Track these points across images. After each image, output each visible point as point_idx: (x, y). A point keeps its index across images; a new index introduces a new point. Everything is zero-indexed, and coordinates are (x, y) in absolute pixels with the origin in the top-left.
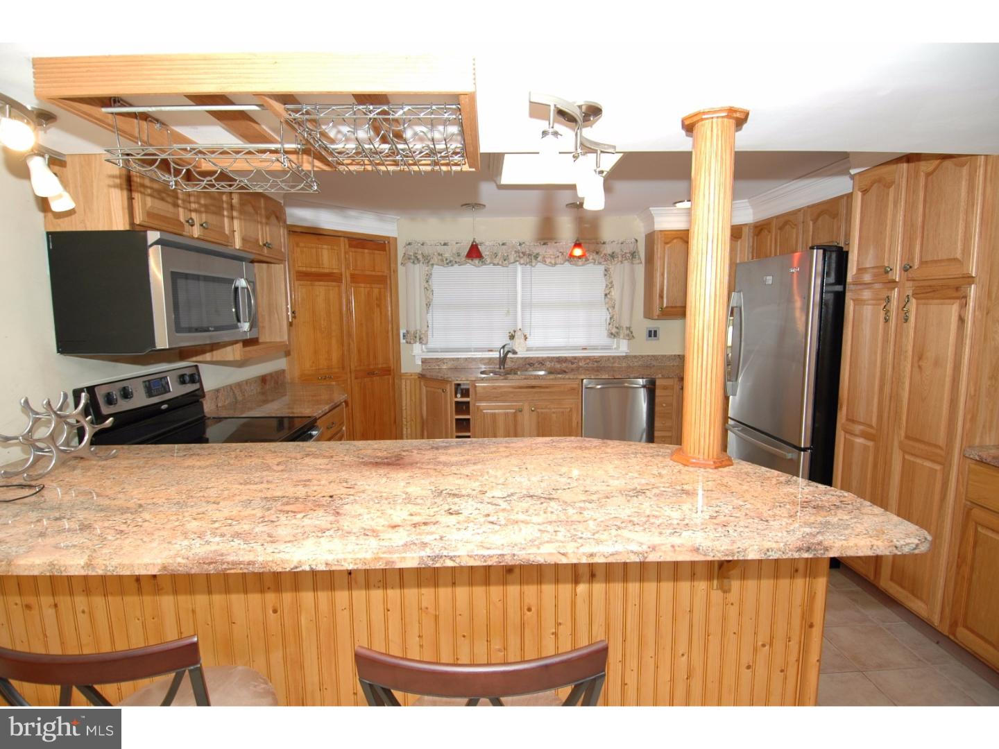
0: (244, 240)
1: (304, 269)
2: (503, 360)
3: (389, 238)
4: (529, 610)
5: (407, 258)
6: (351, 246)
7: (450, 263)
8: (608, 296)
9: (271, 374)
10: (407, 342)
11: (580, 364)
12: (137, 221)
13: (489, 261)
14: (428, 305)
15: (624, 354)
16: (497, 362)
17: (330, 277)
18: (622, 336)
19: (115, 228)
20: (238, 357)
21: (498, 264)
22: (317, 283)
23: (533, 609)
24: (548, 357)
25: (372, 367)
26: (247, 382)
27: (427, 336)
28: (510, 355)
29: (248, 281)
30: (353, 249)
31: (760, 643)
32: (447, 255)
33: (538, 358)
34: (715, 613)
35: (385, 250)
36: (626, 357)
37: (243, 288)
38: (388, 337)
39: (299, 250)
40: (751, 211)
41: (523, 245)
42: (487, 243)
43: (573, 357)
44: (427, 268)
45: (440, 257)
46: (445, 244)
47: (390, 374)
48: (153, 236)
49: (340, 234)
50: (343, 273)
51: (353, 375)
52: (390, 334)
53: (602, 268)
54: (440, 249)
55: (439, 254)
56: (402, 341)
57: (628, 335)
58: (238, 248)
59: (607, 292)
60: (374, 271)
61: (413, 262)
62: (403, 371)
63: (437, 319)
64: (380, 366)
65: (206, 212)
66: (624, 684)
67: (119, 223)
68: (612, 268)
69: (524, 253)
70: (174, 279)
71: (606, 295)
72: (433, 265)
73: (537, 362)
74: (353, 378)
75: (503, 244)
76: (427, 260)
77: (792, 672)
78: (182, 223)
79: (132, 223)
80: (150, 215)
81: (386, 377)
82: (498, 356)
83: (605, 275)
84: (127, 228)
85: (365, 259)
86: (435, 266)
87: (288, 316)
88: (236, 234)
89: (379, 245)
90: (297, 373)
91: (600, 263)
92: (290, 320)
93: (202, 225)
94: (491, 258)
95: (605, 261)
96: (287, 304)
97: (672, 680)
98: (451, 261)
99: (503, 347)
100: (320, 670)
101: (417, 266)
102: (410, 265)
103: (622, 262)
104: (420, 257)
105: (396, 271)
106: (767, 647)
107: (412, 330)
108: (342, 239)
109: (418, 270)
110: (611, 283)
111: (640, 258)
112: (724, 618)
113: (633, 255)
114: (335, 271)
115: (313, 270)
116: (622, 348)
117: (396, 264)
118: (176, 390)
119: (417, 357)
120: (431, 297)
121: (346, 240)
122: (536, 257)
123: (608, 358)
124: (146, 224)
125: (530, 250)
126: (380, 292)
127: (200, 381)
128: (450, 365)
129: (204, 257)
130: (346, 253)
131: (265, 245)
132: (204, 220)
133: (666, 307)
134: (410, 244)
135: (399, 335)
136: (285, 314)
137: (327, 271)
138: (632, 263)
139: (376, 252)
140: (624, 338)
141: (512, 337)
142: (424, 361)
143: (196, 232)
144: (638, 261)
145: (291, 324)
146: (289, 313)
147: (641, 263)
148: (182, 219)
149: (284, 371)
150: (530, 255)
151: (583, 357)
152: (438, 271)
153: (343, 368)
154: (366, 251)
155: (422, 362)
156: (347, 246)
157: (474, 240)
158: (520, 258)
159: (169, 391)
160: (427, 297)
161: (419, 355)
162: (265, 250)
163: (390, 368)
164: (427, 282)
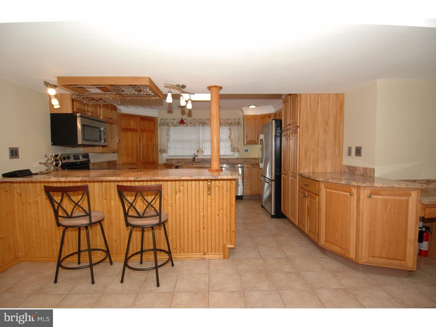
0: (103, 117)
1: (125, 127)
2: (194, 159)
3: (154, 117)
4: (165, 200)
5: (161, 124)
6: (141, 120)
7: (176, 126)
8: (230, 137)
9: (112, 161)
10: (161, 153)
12: (74, 111)
13: (189, 125)
14: (168, 140)
15: (237, 158)
16: (192, 160)
17: (133, 130)
18: (235, 151)
19: (68, 113)
20: (100, 151)
21: (192, 126)
22: (129, 132)
23: (166, 200)
25: (148, 161)
26: (103, 162)
27: (167, 151)
28: (196, 157)
29: (104, 129)
30: (142, 121)
31: (220, 209)
32: (175, 123)
34: (209, 201)
35: (153, 121)
36: (237, 159)
37: (103, 130)
38: (154, 151)
39: (123, 121)
40: (273, 109)
42: (188, 119)
44: (168, 128)
45: (172, 124)
46: (174, 119)
47: (154, 164)
48: (78, 115)
49: (137, 116)
50: (138, 129)
51: (141, 163)
52: (155, 150)
53: (228, 127)
54: (172, 121)
55: (172, 123)
56: (159, 152)
57: (237, 151)
58: (101, 119)
59: (230, 136)
60: (149, 128)
61: (163, 126)
62: (159, 163)
63: (171, 145)
64: (151, 161)
65: (93, 107)
66: (188, 219)
67: (70, 111)
68: (231, 127)
69: (201, 123)
70: (83, 126)
71: (229, 137)
72: (170, 126)
73: (206, 160)
74: (141, 164)
75: (194, 119)
76: (168, 124)
77: (228, 216)
78: (86, 112)
79: (73, 111)
80: (78, 109)
81: (153, 165)
82: (192, 158)
83: (229, 130)
84: (72, 112)
85: (146, 124)
86: (171, 127)
87: (117, 141)
88: (101, 115)
89: (151, 120)
90: (121, 162)
91: (227, 126)
92: (118, 142)
93: (91, 112)
94: (190, 124)
95: (229, 125)
96: (117, 137)
97: (199, 218)
98: (176, 125)
99: (194, 155)
100: (116, 214)
101: (164, 127)
102: (162, 126)
103: (235, 126)
104: (165, 124)
105: (157, 129)
106: (222, 210)
107: (162, 149)
108: (138, 117)
109: (165, 128)
110: (231, 133)
111: (241, 125)
112: (211, 203)
113: (238, 123)
114: (135, 128)
115: (128, 127)
116: (236, 155)
117: (157, 126)
118: (81, 159)
119: (164, 158)
120: (169, 137)
121: (139, 118)
122: (205, 124)
123: (231, 159)
124: (77, 112)
125: (203, 122)
126: (151, 136)
127: (89, 158)
128: (176, 161)
129: (91, 121)
130: (139, 122)
131: (110, 118)
132: (92, 111)
133: (249, 141)
134: (162, 119)
135: (158, 150)
136: (116, 141)
137: (132, 128)
138: (238, 126)
139: (150, 122)
140: (236, 152)
141: (198, 152)
142: (167, 160)
143: (90, 114)
144: (240, 125)
145: (118, 143)
146: (118, 140)
147: (241, 126)
148: (86, 110)
149: (116, 161)
150: (203, 123)
152: (172, 128)
153: (137, 161)
154: (146, 121)
155: (166, 160)
156: (140, 120)
157: (182, 118)
158: (199, 124)
159: (80, 159)
160: (168, 137)
161: (165, 158)
162: (110, 120)
163: (154, 162)
164: (168, 132)
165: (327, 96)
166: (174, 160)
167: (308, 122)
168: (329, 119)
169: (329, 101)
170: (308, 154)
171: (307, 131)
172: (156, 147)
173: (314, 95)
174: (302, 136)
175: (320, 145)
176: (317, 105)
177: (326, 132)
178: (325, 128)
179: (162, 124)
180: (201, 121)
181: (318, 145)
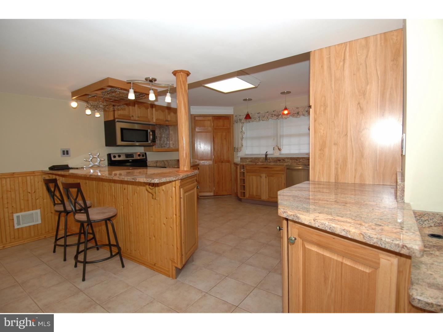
2: (266, 158)
3: (230, 115)
6: (215, 119)
11: (301, 161)
12: (115, 117)
14: (243, 138)
21: (264, 120)
24: (286, 157)
25: (222, 160)
27: (242, 149)
31: (166, 217)
33: (282, 158)
35: (229, 119)
37: (149, 132)
38: (229, 150)
41: (275, 112)
42: (261, 113)
43: (297, 157)
47: (229, 162)
49: (212, 115)
50: (212, 128)
58: (154, 122)
60: (224, 127)
61: (237, 123)
63: (247, 143)
69: (275, 115)
72: (243, 123)
73: (282, 159)
74: (214, 163)
75: (267, 112)
76: (241, 121)
80: (119, 116)
81: (228, 164)
84: (113, 119)
85: (221, 122)
89: (226, 118)
93: (136, 117)
99: (266, 153)
105: (232, 126)
106: (167, 219)
109: (239, 125)
114: (209, 128)
117: (233, 124)
118: (136, 157)
126: (226, 134)
127: (146, 156)
128: (249, 160)
130: (213, 121)
132: (139, 115)
134: (236, 116)
137: (206, 128)
139: (225, 120)
141: (274, 149)
151: (302, 157)
152: (246, 125)
154: (221, 120)
155: (240, 159)
157: (248, 112)
158: (272, 117)
159: (134, 157)
160: (242, 135)
161: (239, 156)
162: (167, 122)
163: (229, 160)
164: (242, 129)
165: (363, 42)
166: (247, 159)
167: (325, 97)
168: (367, 84)
169: (368, 51)
170: (327, 150)
171: (325, 111)
172: (231, 145)
173: (337, 47)
174: (315, 121)
175: (349, 134)
176: (342, 63)
177: (361, 109)
178: (359, 103)
179: (235, 121)
180: (275, 114)
181: (346, 135)
